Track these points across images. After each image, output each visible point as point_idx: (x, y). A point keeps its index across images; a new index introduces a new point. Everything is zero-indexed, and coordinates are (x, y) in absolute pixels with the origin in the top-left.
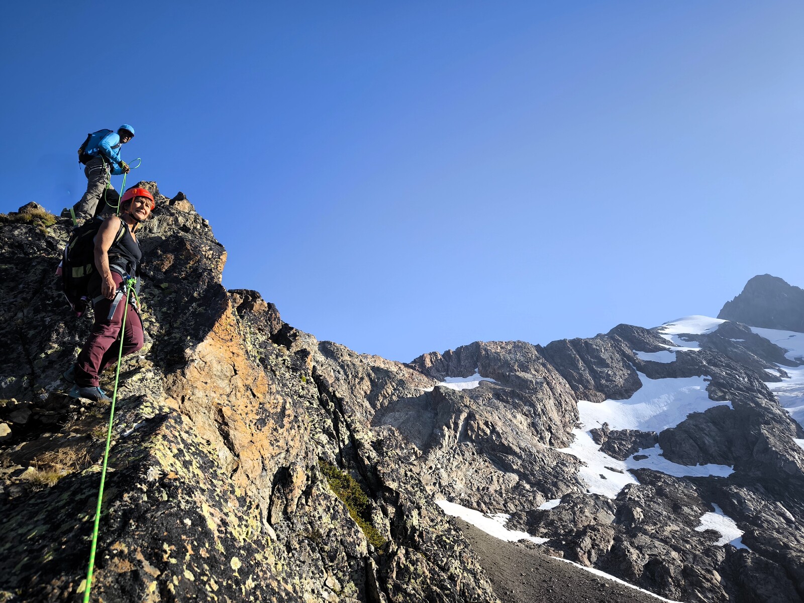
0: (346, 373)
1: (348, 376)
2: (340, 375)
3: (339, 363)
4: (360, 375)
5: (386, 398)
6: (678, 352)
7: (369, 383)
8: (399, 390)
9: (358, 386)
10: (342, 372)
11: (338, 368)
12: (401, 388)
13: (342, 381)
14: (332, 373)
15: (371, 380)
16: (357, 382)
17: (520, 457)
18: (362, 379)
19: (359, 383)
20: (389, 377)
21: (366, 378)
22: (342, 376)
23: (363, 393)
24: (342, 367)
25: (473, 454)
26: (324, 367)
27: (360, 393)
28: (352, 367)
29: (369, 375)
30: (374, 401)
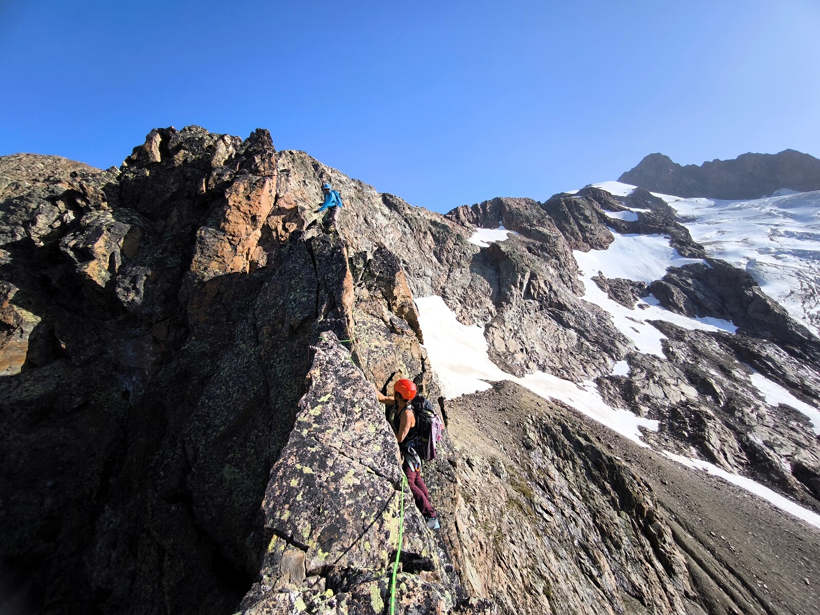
0: (411, 228)
1: (413, 230)
2: (406, 230)
3: (403, 217)
4: (423, 230)
5: (449, 252)
6: (638, 213)
7: (431, 237)
8: (458, 244)
9: (423, 241)
10: (407, 227)
11: (403, 221)
12: (460, 243)
13: (409, 236)
14: (399, 228)
15: (432, 233)
16: (421, 237)
17: (573, 314)
18: (425, 233)
19: (424, 238)
20: (448, 231)
21: (429, 233)
22: (408, 230)
23: (428, 247)
24: (406, 220)
25: (536, 311)
26: (391, 222)
27: (426, 248)
28: (414, 221)
29: (430, 230)
30: (440, 256)
